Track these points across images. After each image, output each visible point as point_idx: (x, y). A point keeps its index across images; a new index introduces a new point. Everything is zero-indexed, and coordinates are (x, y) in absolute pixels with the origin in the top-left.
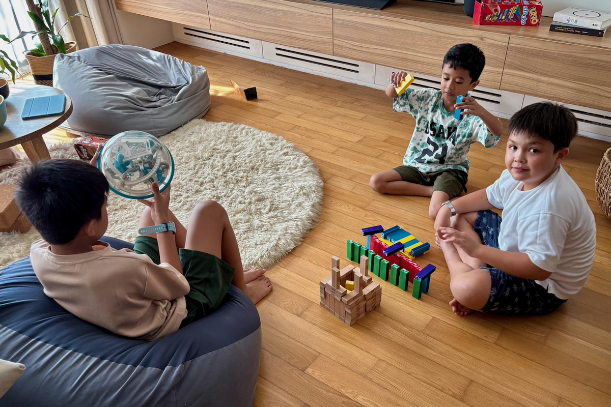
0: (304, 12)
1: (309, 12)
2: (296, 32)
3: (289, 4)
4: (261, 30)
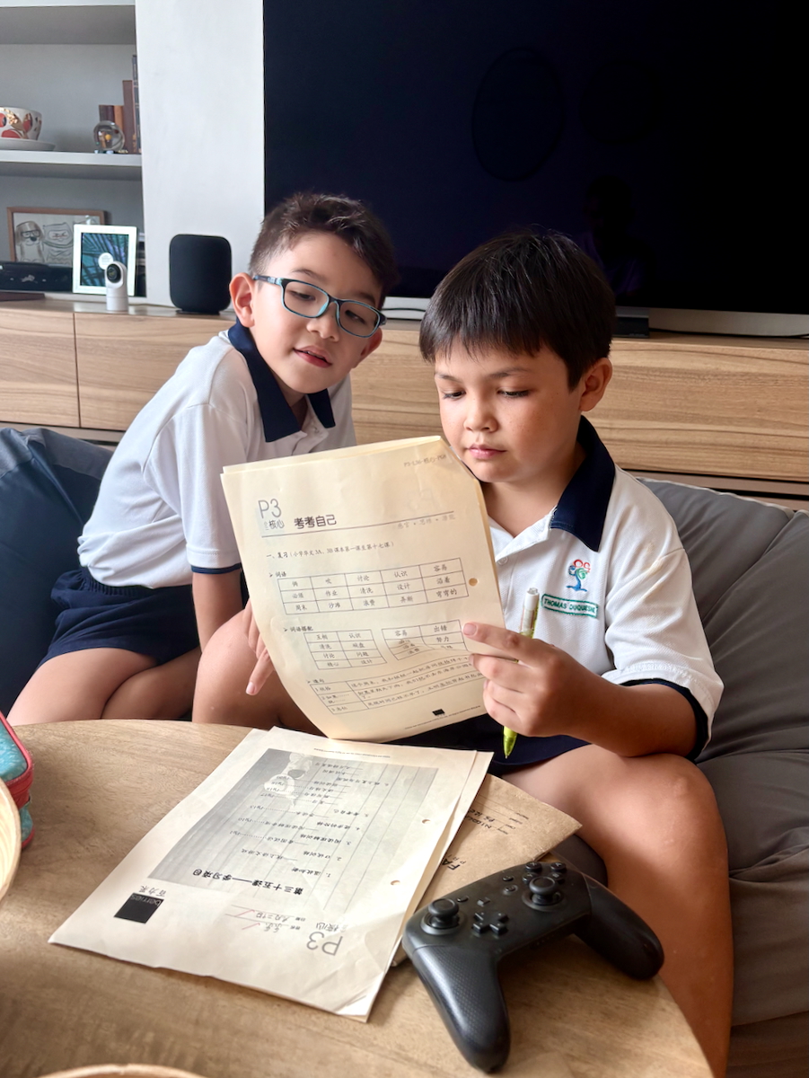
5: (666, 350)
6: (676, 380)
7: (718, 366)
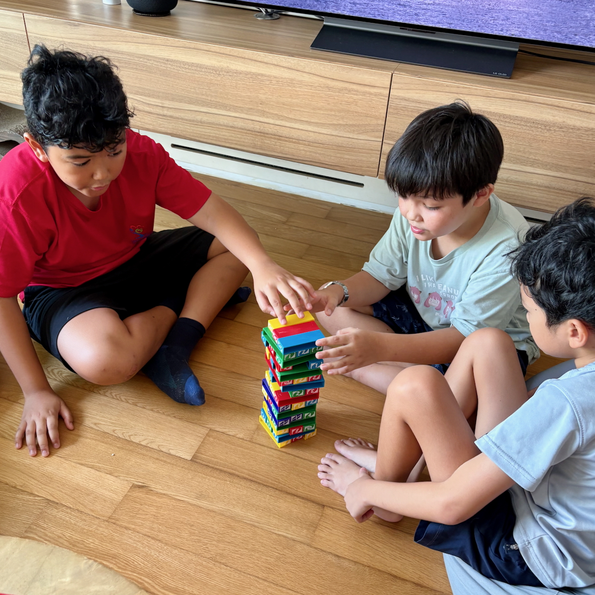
0: (306, 78)
1: (322, 80)
2: (278, 122)
3: (266, 60)
4: (182, 115)
5: (519, 100)
6: (525, 128)
7: (565, 120)
